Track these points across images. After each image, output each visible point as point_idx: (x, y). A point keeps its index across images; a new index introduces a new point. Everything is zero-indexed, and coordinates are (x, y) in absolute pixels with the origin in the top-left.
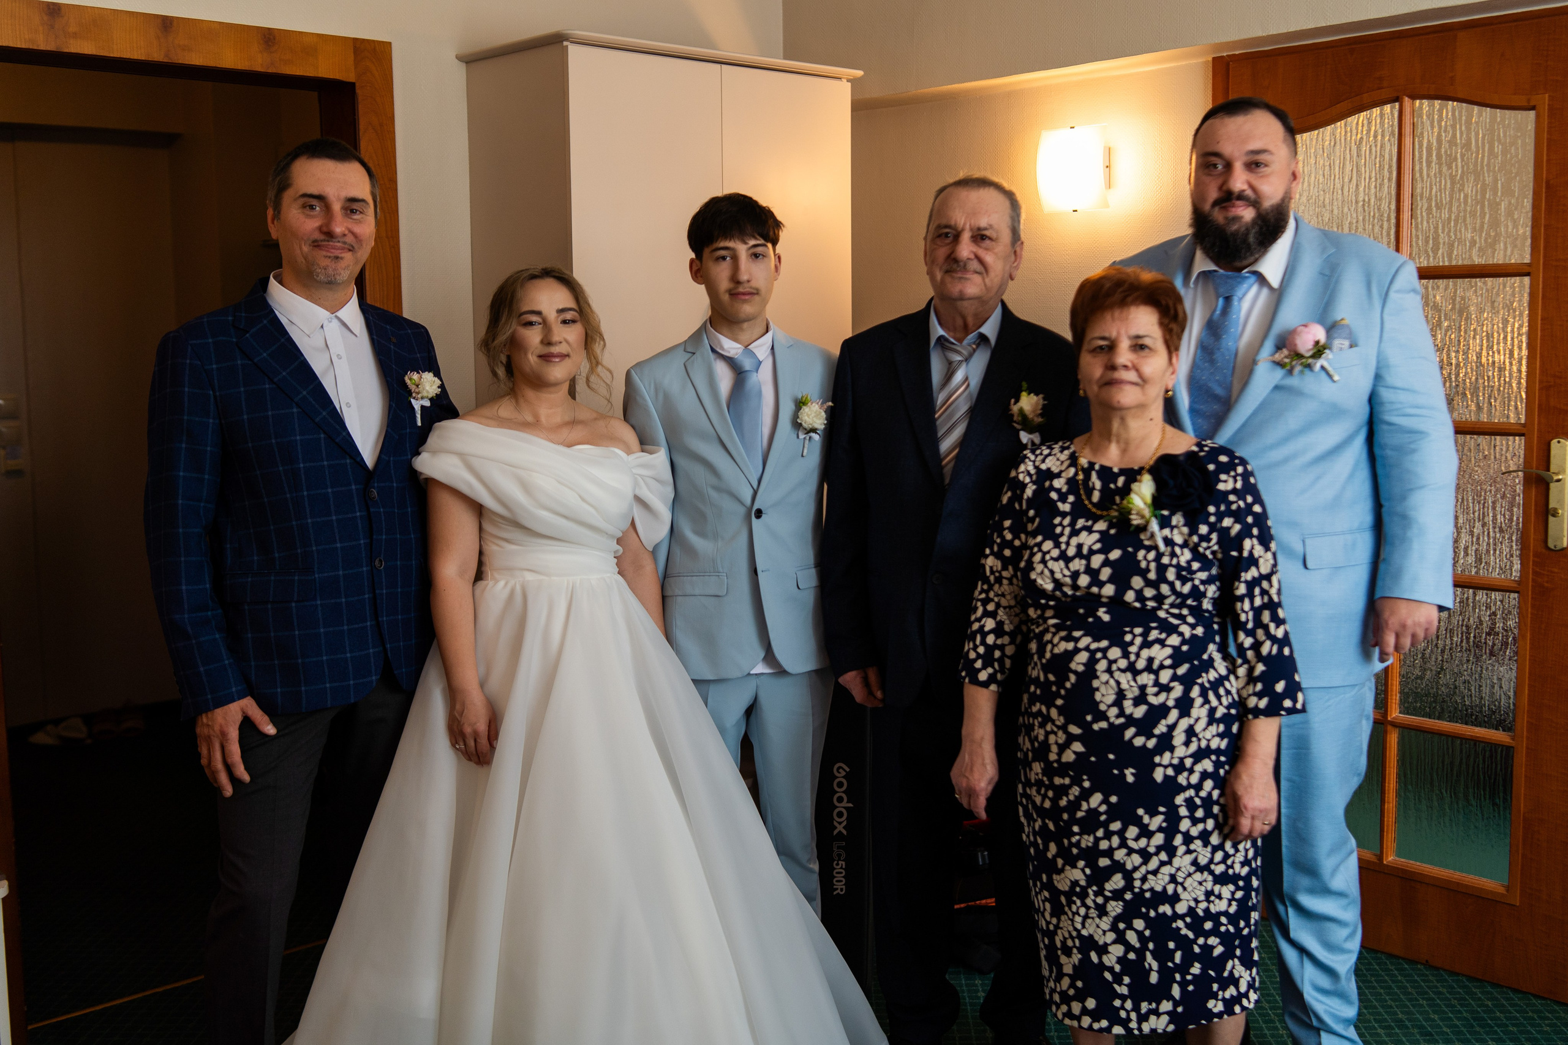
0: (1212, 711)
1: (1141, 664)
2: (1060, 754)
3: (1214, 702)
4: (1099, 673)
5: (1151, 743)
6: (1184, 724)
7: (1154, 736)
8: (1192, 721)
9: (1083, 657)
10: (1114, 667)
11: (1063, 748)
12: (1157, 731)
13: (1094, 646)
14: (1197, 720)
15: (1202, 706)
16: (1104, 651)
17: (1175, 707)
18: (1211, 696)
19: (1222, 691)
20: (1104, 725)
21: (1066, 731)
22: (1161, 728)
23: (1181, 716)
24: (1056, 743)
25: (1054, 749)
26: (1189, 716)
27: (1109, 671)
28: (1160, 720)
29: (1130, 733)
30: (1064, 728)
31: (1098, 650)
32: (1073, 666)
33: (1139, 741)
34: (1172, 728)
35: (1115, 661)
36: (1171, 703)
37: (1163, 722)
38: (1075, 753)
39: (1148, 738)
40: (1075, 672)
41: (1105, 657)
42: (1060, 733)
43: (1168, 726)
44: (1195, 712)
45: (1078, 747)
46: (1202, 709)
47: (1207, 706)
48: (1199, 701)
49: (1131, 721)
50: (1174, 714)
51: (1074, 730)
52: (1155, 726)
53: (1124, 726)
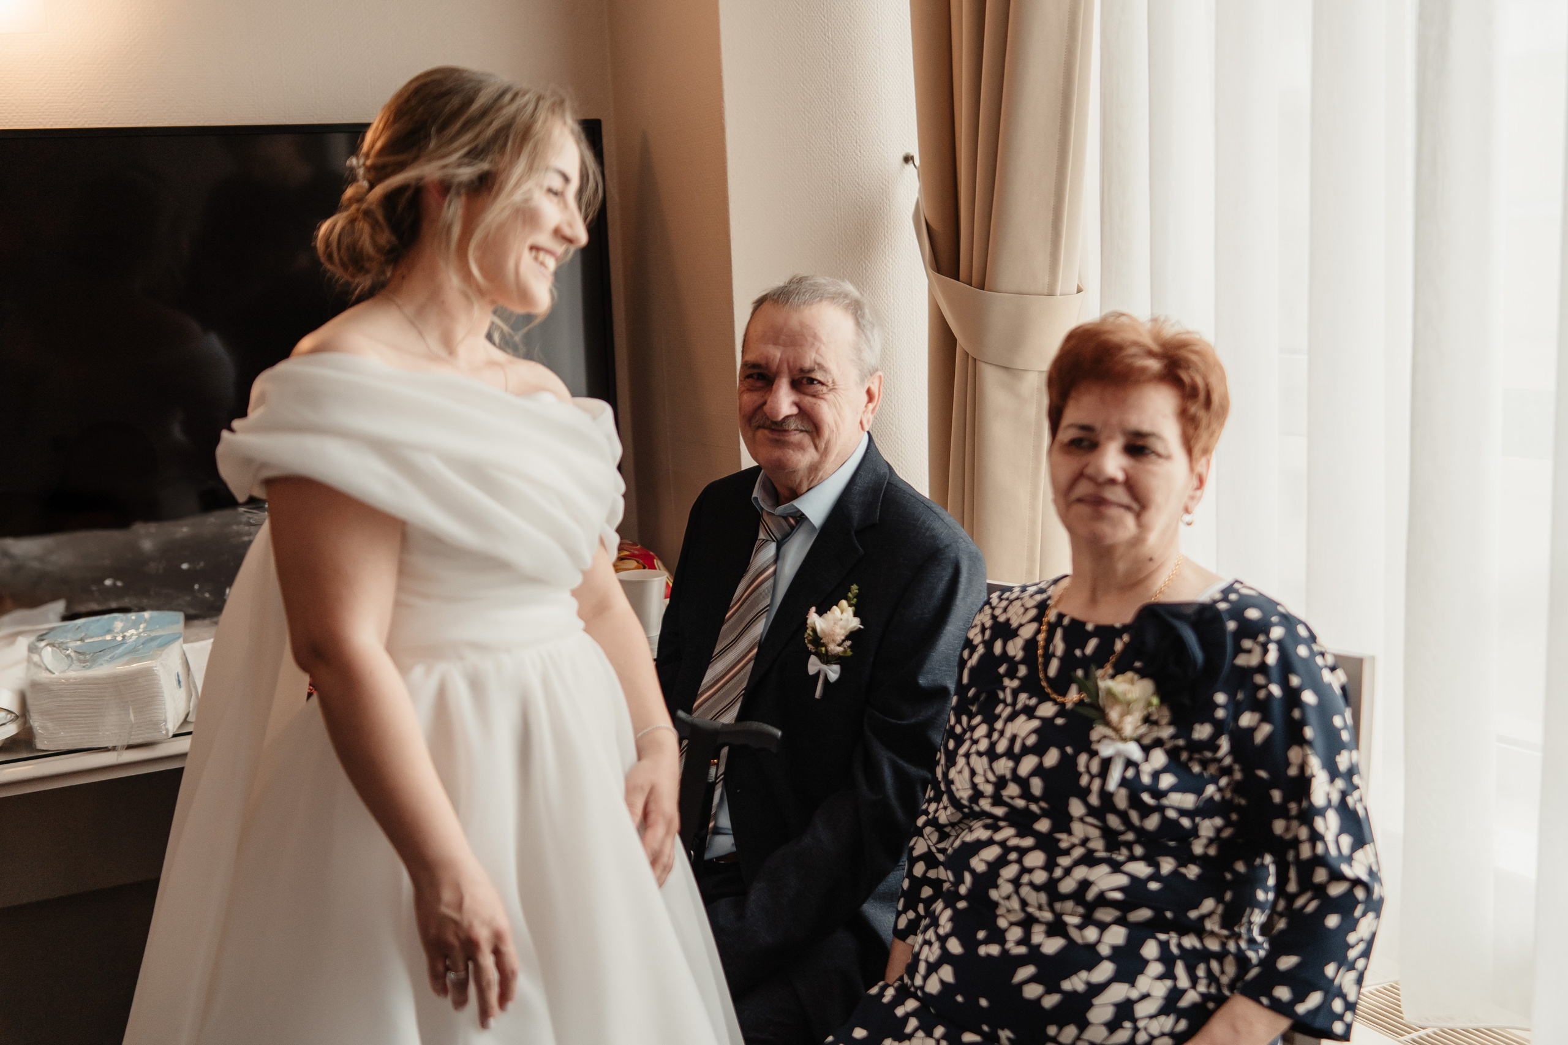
0: (1175, 994)
1: (1067, 886)
2: (925, 978)
3: (1183, 982)
4: (1000, 881)
5: (1052, 1001)
6: (1119, 992)
7: (1058, 989)
8: (1134, 994)
9: (991, 853)
10: (1025, 879)
11: (932, 968)
12: (1066, 984)
13: (1011, 842)
14: (1145, 996)
15: (1161, 978)
16: (1022, 852)
18: (1180, 969)
19: (1201, 972)
20: (994, 950)
21: (944, 946)
22: (1076, 983)
23: (1117, 978)
24: (927, 959)
25: (922, 967)
26: (1132, 983)
27: (1016, 882)
28: (1080, 970)
29: (1025, 972)
30: (943, 940)
33: (1032, 991)
34: (1096, 990)
35: (1030, 871)
36: (1104, 950)
37: (1084, 975)
39: (1048, 992)
40: (973, 872)
41: (1019, 861)
42: (936, 945)
43: (1088, 984)
44: (1144, 983)
45: (947, 973)
46: (1159, 983)
47: (1169, 983)
48: (1156, 968)
49: (1034, 955)
50: (1105, 970)
51: (954, 946)
52: (1068, 975)
53: (1022, 961)
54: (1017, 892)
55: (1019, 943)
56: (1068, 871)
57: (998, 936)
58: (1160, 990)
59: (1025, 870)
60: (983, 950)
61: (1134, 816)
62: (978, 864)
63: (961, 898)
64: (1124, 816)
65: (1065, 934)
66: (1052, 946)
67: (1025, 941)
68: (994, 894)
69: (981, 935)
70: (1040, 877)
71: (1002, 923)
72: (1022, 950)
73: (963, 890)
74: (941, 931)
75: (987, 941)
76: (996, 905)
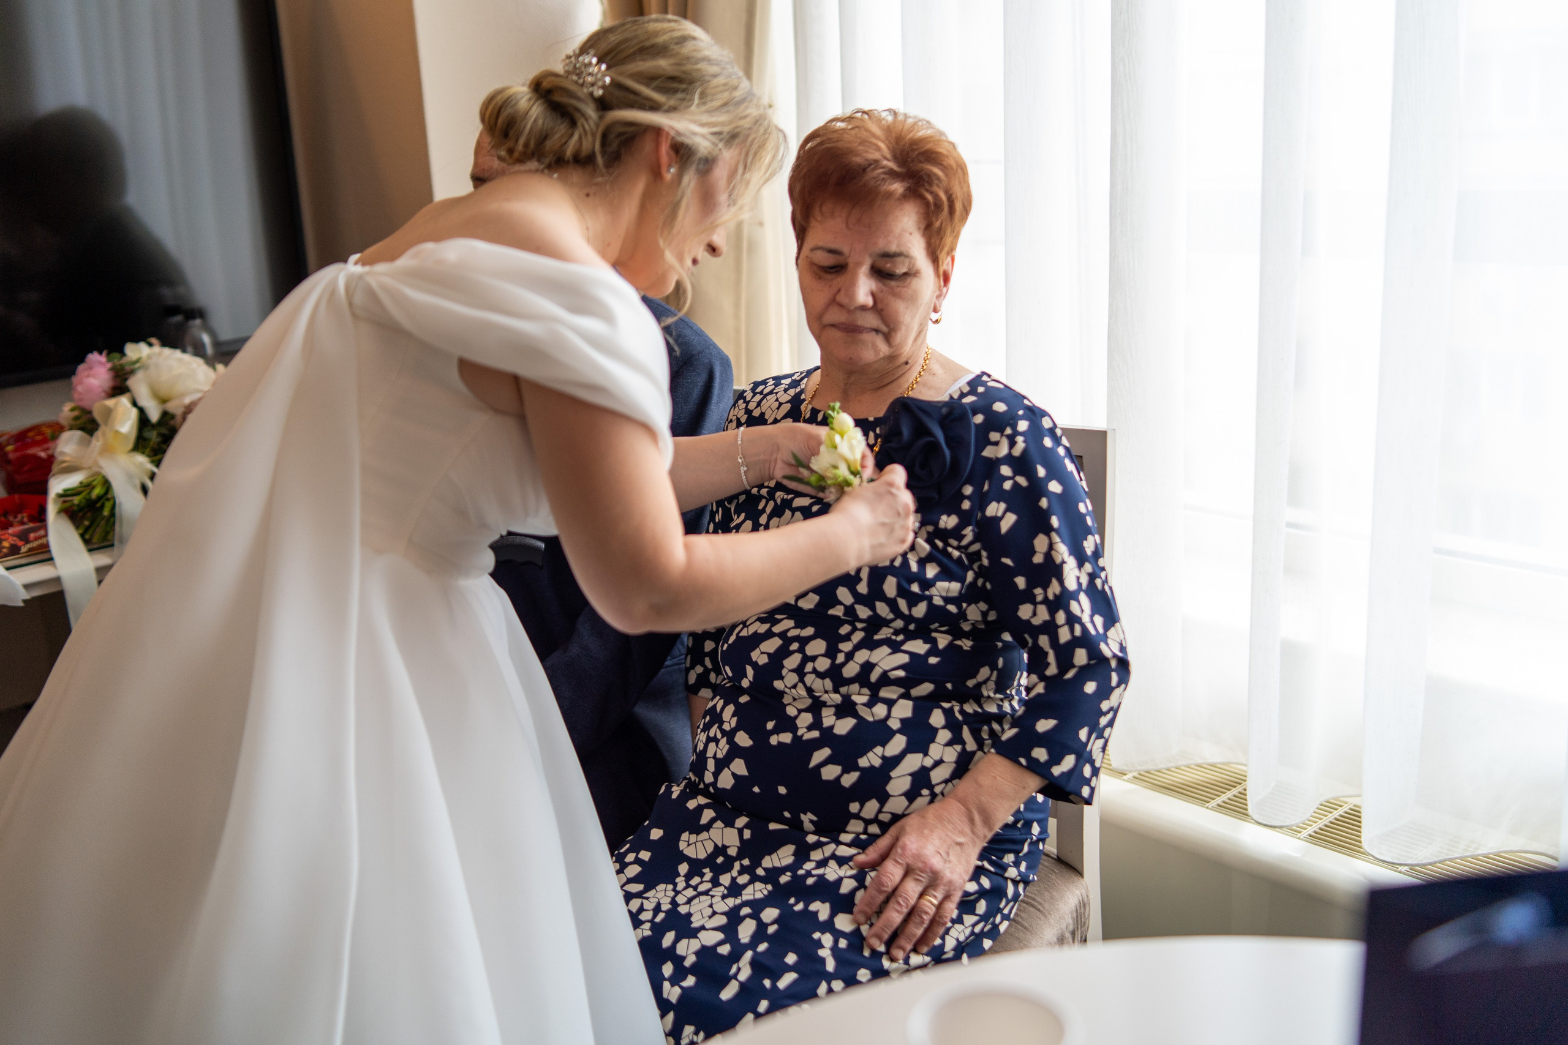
1: (852, 670)
2: (716, 774)
3: (971, 745)
4: (785, 672)
5: (849, 779)
6: (913, 762)
7: (856, 768)
8: (928, 762)
9: (772, 645)
10: (810, 667)
11: (722, 764)
12: (863, 762)
13: (792, 633)
16: (804, 641)
17: (900, 731)
20: (786, 738)
21: (731, 742)
22: (872, 759)
24: (714, 757)
25: (711, 765)
27: (801, 671)
28: (874, 747)
30: (730, 735)
31: (797, 638)
32: (755, 655)
33: (830, 772)
34: (891, 763)
35: (814, 659)
36: (894, 724)
37: (879, 750)
38: (734, 775)
39: (846, 771)
40: (754, 666)
41: (801, 651)
42: (723, 742)
43: (883, 758)
44: (936, 750)
45: (739, 767)
46: (949, 749)
48: (944, 735)
49: (828, 738)
50: (898, 743)
51: (743, 740)
52: (863, 753)
53: (816, 745)
54: (802, 680)
55: (810, 728)
56: (850, 656)
57: (788, 724)
58: (951, 755)
59: (806, 659)
60: (774, 740)
61: (902, 604)
62: (759, 656)
63: (743, 691)
64: (892, 604)
65: (854, 714)
66: (844, 727)
67: (816, 724)
68: (778, 685)
69: (770, 725)
70: (823, 664)
71: (791, 711)
72: (816, 734)
73: (745, 683)
74: (726, 727)
75: (777, 731)
76: (782, 694)
